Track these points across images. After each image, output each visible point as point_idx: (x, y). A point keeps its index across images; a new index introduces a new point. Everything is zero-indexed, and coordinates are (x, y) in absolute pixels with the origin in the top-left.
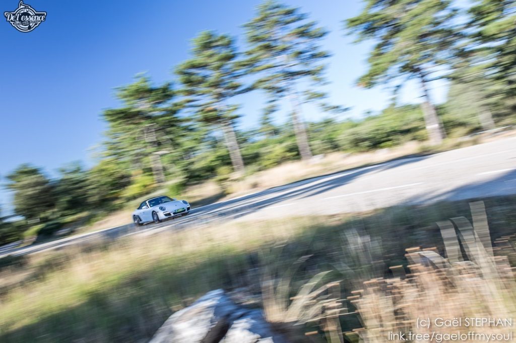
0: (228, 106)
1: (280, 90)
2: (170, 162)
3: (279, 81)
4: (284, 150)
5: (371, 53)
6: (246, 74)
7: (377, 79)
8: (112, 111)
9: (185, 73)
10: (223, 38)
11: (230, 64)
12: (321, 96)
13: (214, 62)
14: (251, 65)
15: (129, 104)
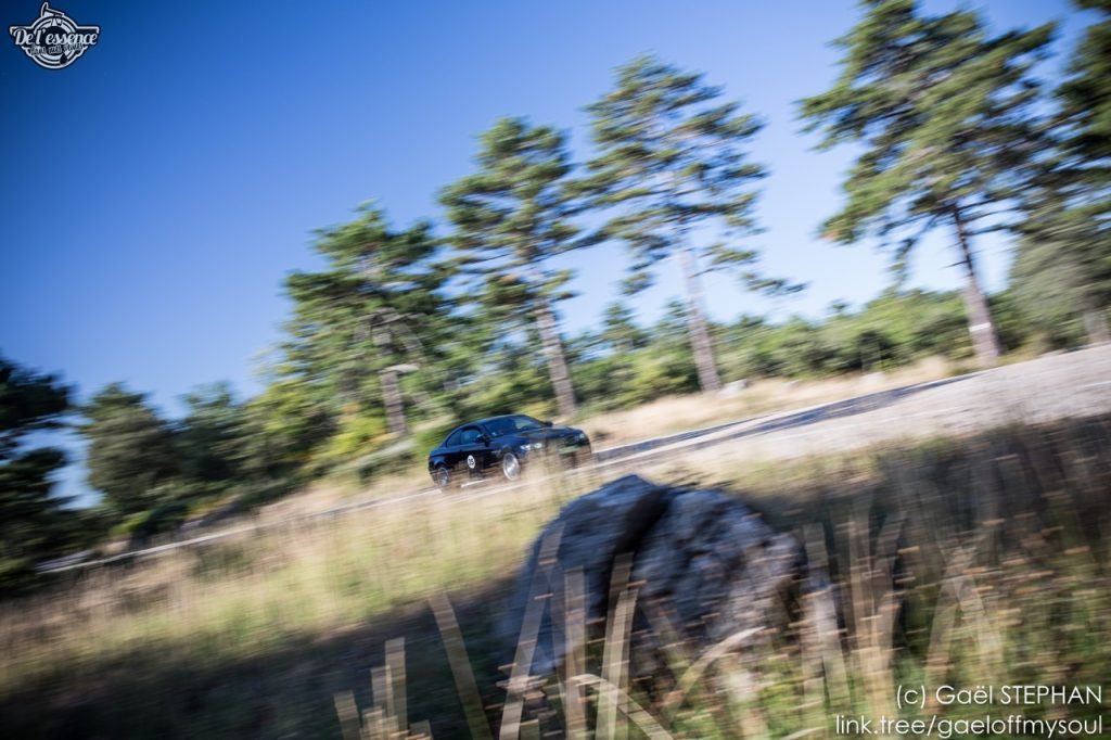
0: (547, 274)
1: (661, 243)
2: (419, 387)
3: (659, 224)
4: (662, 371)
5: (851, 172)
6: (586, 207)
7: (868, 223)
8: (301, 276)
9: (461, 203)
10: (542, 132)
11: (555, 187)
12: (748, 257)
13: (521, 182)
14: (601, 189)
15: (337, 266)
